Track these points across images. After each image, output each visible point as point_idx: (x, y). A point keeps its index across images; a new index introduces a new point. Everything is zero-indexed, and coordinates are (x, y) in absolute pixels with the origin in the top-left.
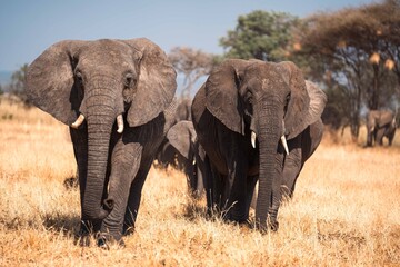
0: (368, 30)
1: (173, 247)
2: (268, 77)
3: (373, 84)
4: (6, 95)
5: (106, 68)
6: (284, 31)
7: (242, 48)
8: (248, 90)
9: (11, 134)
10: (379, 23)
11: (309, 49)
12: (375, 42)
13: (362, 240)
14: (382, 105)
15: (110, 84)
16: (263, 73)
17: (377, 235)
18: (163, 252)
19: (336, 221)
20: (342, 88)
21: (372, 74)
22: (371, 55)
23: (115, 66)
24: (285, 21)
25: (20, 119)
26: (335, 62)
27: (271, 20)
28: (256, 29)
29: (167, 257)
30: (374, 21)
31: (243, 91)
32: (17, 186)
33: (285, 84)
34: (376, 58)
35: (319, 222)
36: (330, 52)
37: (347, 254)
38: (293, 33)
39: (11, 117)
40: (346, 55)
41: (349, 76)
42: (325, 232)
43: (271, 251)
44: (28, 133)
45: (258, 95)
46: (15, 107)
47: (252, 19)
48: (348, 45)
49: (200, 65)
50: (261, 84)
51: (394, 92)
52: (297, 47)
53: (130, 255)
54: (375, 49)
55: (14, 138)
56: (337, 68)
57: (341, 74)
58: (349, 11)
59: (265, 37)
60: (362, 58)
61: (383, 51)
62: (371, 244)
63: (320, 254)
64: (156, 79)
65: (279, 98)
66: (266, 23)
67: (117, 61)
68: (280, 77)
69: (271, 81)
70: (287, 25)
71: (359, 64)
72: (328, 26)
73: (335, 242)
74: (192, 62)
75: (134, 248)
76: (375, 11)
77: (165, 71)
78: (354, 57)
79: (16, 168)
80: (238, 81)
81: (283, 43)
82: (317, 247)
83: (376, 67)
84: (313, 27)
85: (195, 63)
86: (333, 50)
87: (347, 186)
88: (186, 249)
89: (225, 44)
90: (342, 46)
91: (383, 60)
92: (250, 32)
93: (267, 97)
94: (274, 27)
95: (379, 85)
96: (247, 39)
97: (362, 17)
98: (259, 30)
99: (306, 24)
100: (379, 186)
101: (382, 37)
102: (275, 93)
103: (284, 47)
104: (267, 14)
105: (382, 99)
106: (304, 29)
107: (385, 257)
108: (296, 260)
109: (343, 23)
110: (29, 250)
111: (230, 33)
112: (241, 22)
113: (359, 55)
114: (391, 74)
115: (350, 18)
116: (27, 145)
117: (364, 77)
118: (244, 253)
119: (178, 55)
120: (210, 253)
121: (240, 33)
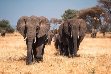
0: (93, 12)
1: (53, 62)
2: (75, 22)
3: (95, 24)
4: (16, 31)
5: (32, 26)
6: (75, 13)
7: (66, 17)
8: (70, 25)
9: (17, 39)
10: (95, 11)
11: (81, 17)
12: (94, 15)
13: (94, 58)
14: (97, 28)
15: (33, 30)
16: (74, 21)
17: (97, 57)
18: (51, 63)
19: (88, 54)
20: (88, 25)
21: (94, 22)
22: (94, 18)
23: (34, 25)
24: (75, 11)
25: (18, 36)
26: (86, 19)
27: (72, 11)
28: (69, 13)
29: (52, 64)
30: (94, 10)
31: (69, 26)
32: (19, 50)
33: (79, 24)
34: (95, 18)
35: (85, 54)
36: (85, 17)
37: (91, 61)
38: (77, 14)
39: (17, 35)
40: (89, 18)
41: (90, 23)
42: (86, 56)
43: (75, 61)
44: (21, 38)
45: (72, 26)
46: (17, 33)
47: (68, 11)
48: (89, 16)
49: (57, 22)
50: (73, 24)
51: (99, 25)
52: (78, 17)
53: (44, 64)
54: (95, 17)
55: (18, 40)
56: (87, 21)
57: (88, 22)
58: (89, 9)
59: (71, 15)
60: (92, 18)
61: (96, 17)
62: (96, 58)
63: (85, 61)
64: (45, 26)
65: (77, 27)
66: (71, 12)
67: (35, 24)
68: (78, 22)
69: (76, 23)
70: (76, 12)
71: (92, 20)
72: (84, 12)
73: (88, 59)
74: (55, 21)
75: (45, 62)
76: (94, 8)
77: (47, 24)
78: (90, 18)
79: (19, 46)
80: (69, 23)
81: (75, 16)
82: (85, 60)
83: (95, 20)
84: (81, 12)
85: (56, 21)
86: (86, 17)
87: (91, 46)
88: (56, 62)
89: (62, 17)
90: (88, 16)
91: (96, 19)
92: (68, 14)
93: (75, 27)
94: (73, 13)
95: (96, 24)
96: (67, 16)
97: (91, 10)
98: (70, 13)
99: (80, 12)
100: (97, 46)
101: (96, 14)
102: (76, 26)
103: (75, 17)
104: (71, 10)
105: (97, 27)
106: (79, 13)
107: (99, 61)
108: (80, 63)
109: (88, 11)
110: (22, 64)
111: (63, 14)
112: (66, 12)
113: (91, 18)
114: (98, 22)
115: (89, 10)
116: (20, 41)
117: (93, 23)
118: (69, 62)
119: (52, 20)
120: (61, 63)
121: (65, 14)
